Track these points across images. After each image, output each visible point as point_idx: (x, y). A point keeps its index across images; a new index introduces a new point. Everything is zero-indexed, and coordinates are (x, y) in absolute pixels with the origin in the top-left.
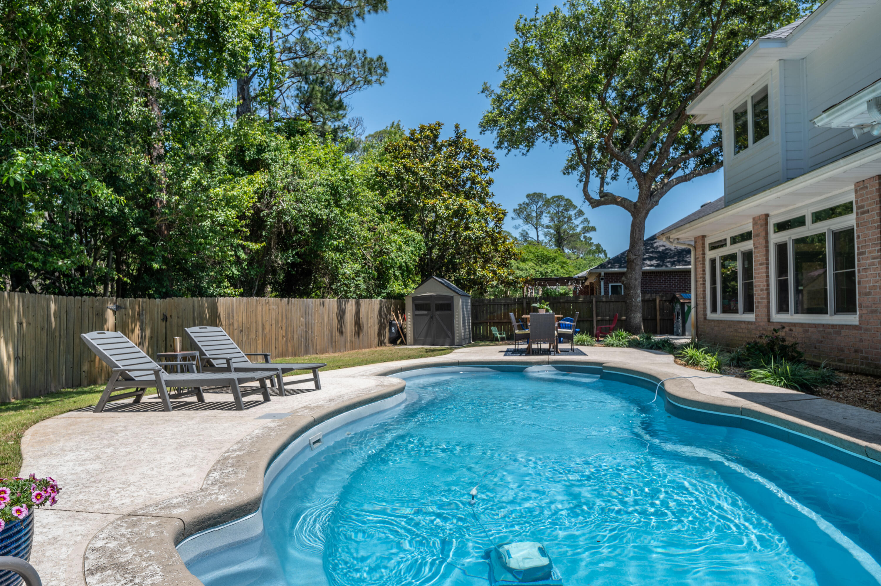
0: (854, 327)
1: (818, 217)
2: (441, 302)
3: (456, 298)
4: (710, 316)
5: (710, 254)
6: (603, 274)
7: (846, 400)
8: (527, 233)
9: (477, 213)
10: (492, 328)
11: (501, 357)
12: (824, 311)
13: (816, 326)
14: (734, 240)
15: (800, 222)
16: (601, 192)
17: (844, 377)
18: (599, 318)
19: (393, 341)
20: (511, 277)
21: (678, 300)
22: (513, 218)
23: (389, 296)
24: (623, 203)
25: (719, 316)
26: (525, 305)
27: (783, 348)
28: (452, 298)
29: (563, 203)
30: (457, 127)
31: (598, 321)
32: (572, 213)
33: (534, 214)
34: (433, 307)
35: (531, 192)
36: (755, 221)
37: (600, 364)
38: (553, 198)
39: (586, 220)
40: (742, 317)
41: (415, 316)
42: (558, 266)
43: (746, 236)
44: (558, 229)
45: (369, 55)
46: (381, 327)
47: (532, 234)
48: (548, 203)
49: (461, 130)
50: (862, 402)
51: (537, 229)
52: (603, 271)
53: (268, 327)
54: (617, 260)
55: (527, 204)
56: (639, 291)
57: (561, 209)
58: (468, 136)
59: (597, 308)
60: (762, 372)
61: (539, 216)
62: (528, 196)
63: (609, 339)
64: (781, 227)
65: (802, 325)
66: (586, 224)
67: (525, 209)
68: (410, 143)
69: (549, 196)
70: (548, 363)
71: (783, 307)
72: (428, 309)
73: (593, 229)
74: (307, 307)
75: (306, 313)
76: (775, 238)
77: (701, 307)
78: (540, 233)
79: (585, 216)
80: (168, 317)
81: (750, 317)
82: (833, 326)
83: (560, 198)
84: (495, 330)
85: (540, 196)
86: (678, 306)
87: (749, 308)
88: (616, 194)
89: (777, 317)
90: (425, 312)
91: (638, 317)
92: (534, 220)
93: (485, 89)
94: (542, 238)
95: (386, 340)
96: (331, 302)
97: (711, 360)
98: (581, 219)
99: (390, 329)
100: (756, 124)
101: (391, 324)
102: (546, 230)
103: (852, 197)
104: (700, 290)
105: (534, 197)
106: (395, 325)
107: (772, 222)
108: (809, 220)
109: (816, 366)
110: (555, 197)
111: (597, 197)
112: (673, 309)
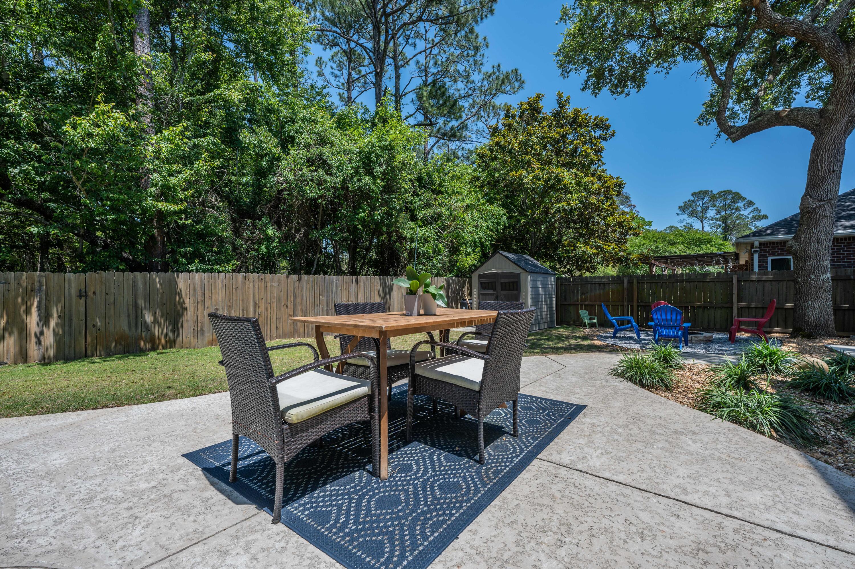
2: (507, 280)
3: (523, 275)
6: (757, 244)
8: (691, 226)
10: (582, 311)
18: (744, 304)
20: (621, 253)
22: (678, 214)
26: (625, 284)
28: (518, 276)
29: (730, 197)
31: (740, 309)
32: (740, 204)
33: (699, 209)
34: (499, 287)
35: (697, 191)
38: (719, 193)
39: (757, 209)
41: (480, 296)
44: (724, 220)
45: (502, 68)
47: (697, 225)
48: (714, 198)
51: (702, 221)
52: (758, 240)
55: (693, 201)
56: (828, 262)
57: (728, 202)
58: (572, 105)
59: (739, 289)
61: (705, 210)
62: (693, 194)
66: (756, 213)
67: (691, 205)
69: (715, 192)
72: (494, 289)
78: (705, 225)
79: (755, 206)
80: (90, 294)
83: (728, 192)
84: (584, 314)
85: (706, 193)
90: (491, 292)
92: (700, 214)
94: (707, 228)
98: (750, 209)
101: (462, 304)
102: (711, 222)
105: (699, 195)
106: (465, 304)
110: (721, 192)
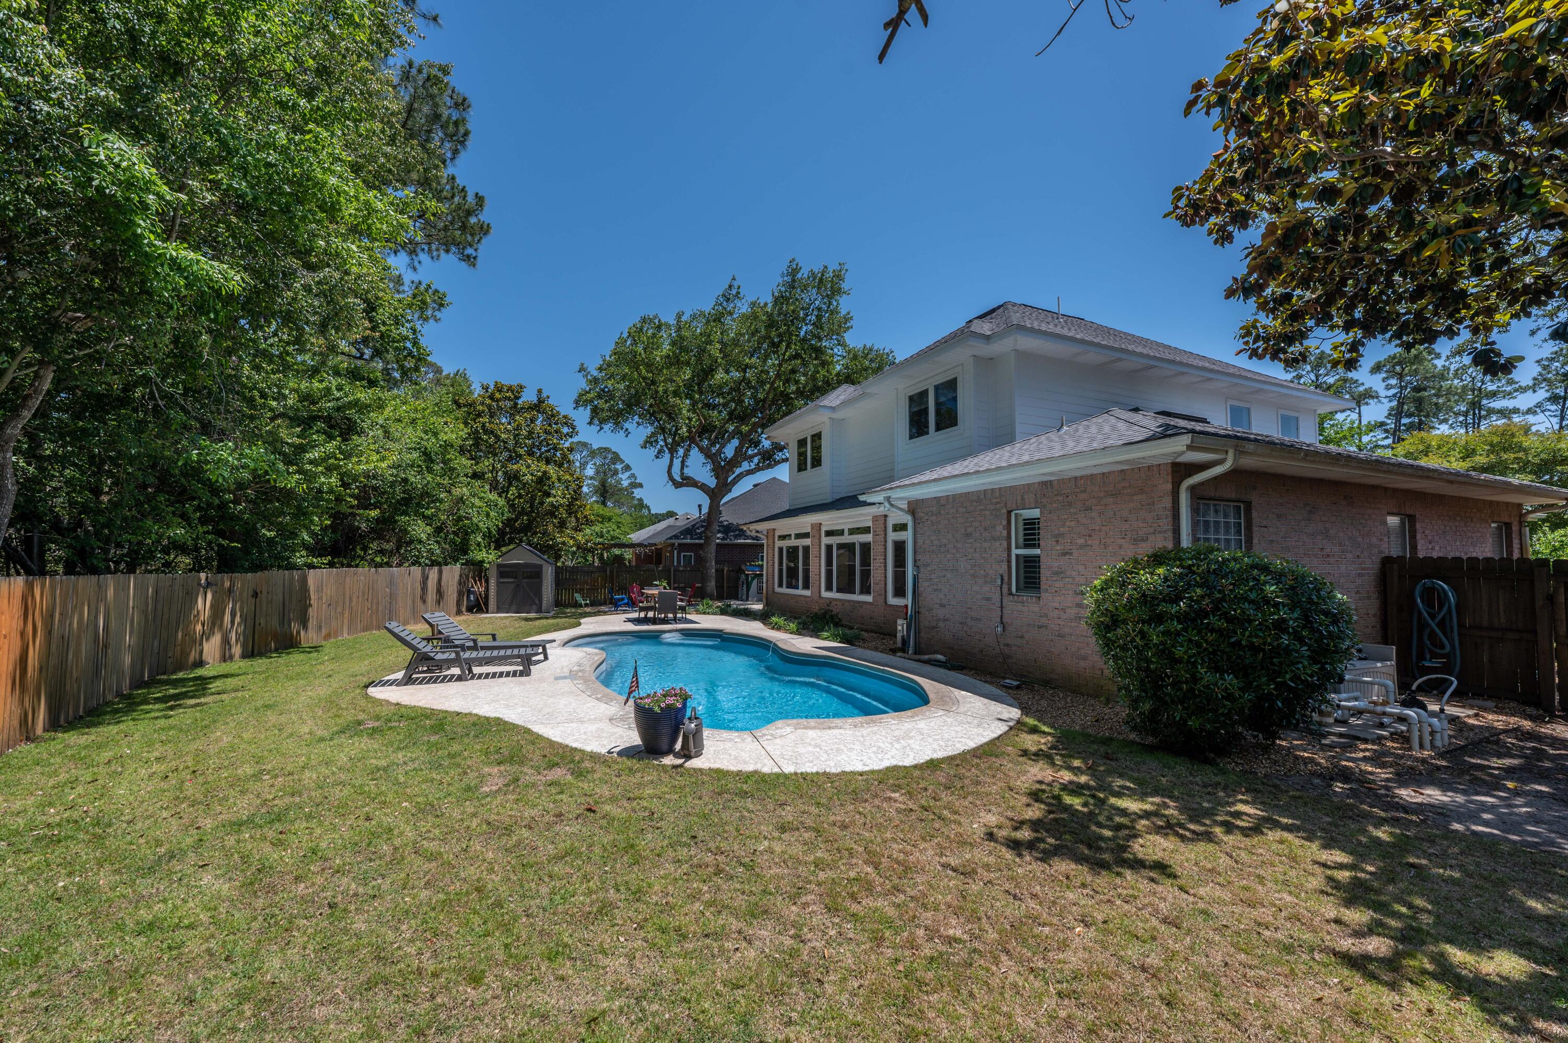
0: (870, 603)
1: (853, 531)
2: (529, 570)
4: (778, 590)
5: (779, 544)
6: (676, 544)
7: (868, 648)
9: (559, 480)
10: (576, 595)
11: (631, 627)
12: (852, 592)
13: (849, 601)
14: (798, 536)
15: (841, 533)
16: (682, 474)
17: (865, 635)
18: (676, 585)
19: (470, 610)
20: (589, 544)
21: (743, 572)
23: (469, 563)
24: (703, 487)
25: (784, 590)
26: (608, 573)
27: (832, 617)
28: (538, 566)
29: (610, 456)
30: (540, 391)
32: (619, 467)
34: (520, 575)
36: (813, 526)
37: (721, 631)
39: (633, 476)
40: (801, 592)
41: (499, 584)
42: (614, 527)
43: (806, 535)
44: (603, 484)
46: (460, 594)
48: (593, 454)
49: (544, 395)
50: (876, 649)
52: (676, 542)
53: (355, 600)
54: (689, 531)
56: (713, 564)
57: (607, 461)
58: (551, 401)
59: (674, 577)
60: (825, 634)
63: (700, 607)
64: (829, 533)
65: (841, 600)
66: (633, 480)
68: (488, 401)
69: (595, 447)
70: (676, 630)
71: (829, 588)
72: (514, 577)
73: (640, 485)
74: (392, 576)
75: (391, 583)
76: (825, 540)
77: (770, 582)
80: (259, 592)
81: (807, 593)
82: (859, 602)
83: (607, 450)
84: (578, 596)
86: (743, 576)
87: (806, 586)
88: (697, 479)
89: (825, 594)
90: (512, 580)
91: (712, 585)
93: (582, 369)
95: (464, 609)
96: (416, 571)
97: (793, 626)
98: (627, 474)
99: (468, 597)
100: (813, 458)
101: (469, 592)
103: (870, 524)
104: (770, 570)
106: (474, 593)
107: (824, 529)
108: (846, 532)
109: (851, 628)
110: (601, 448)
111: (678, 479)
112: (739, 578)
